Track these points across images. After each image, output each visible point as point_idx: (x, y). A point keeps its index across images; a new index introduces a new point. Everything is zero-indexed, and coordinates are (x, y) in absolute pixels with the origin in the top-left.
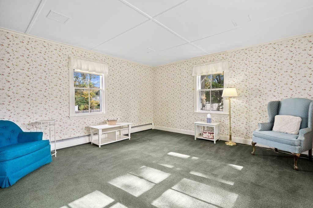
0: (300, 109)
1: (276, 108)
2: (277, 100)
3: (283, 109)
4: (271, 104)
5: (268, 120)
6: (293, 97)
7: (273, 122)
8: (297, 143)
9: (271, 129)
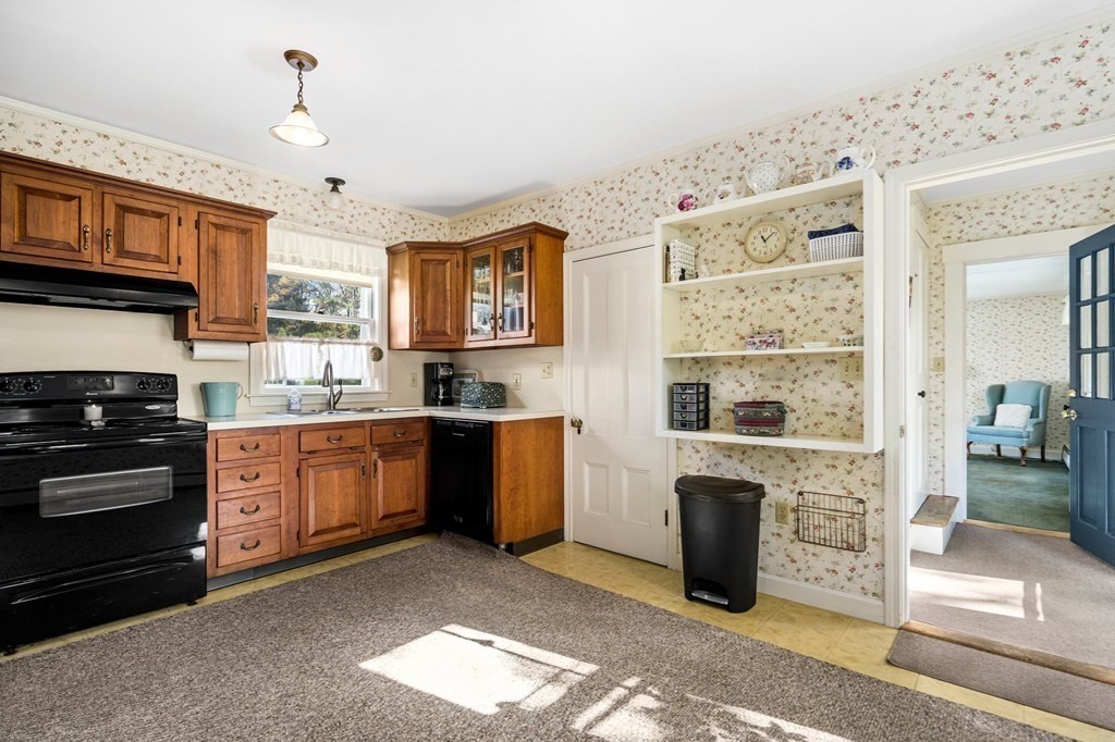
0: (1030, 395)
1: (999, 395)
2: (999, 383)
3: (1008, 395)
4: (992, 389)
5: (987, 412)
6: (1023, 379)
7: (994, 414)
8: (1025, 434)
9: (992, 424)
